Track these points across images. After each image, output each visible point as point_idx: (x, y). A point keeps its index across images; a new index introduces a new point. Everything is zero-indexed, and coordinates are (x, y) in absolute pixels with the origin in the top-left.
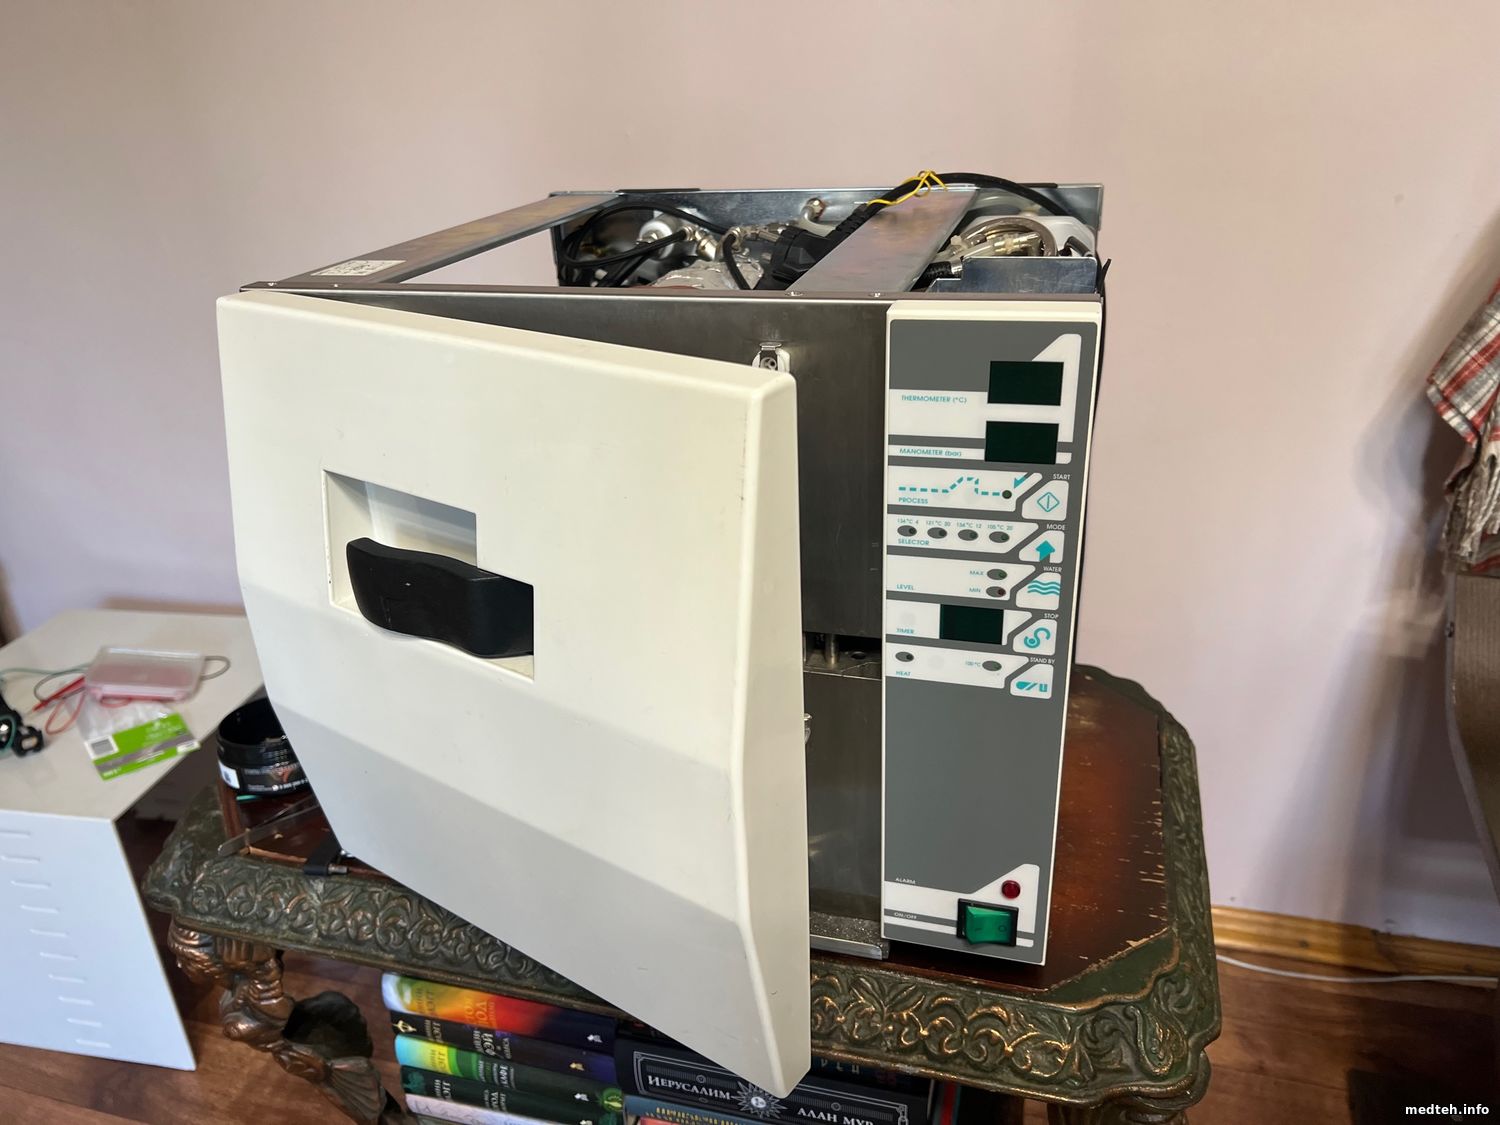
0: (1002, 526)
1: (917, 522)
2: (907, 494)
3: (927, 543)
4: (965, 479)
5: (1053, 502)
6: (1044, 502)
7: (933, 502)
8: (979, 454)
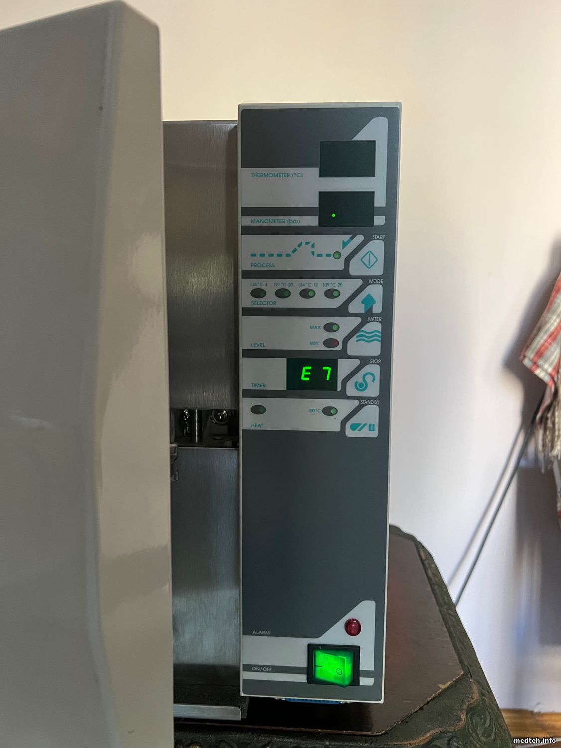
0: (333, 283)
1: (266, 285)
2: (258, 260)
3: (275, 303)
4: (304, 244)
5: (373, 259)
6: (366, 260)
7: (279, 266)
8: (313, 221)
